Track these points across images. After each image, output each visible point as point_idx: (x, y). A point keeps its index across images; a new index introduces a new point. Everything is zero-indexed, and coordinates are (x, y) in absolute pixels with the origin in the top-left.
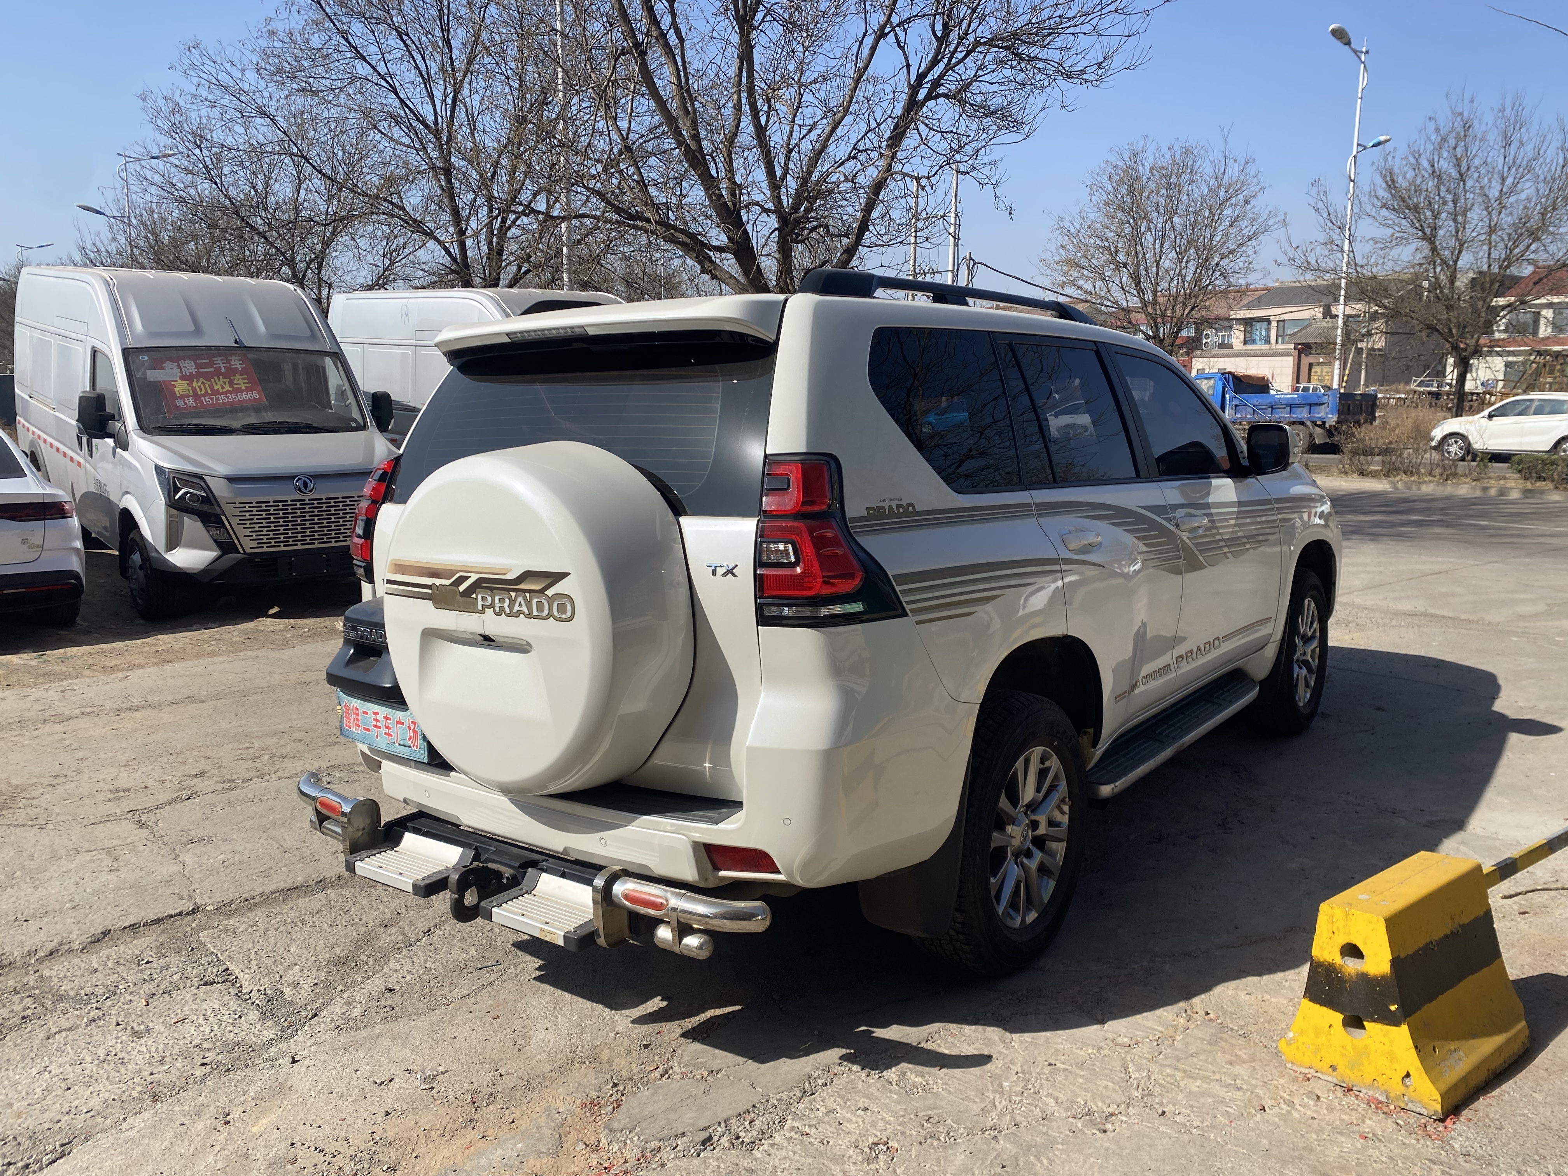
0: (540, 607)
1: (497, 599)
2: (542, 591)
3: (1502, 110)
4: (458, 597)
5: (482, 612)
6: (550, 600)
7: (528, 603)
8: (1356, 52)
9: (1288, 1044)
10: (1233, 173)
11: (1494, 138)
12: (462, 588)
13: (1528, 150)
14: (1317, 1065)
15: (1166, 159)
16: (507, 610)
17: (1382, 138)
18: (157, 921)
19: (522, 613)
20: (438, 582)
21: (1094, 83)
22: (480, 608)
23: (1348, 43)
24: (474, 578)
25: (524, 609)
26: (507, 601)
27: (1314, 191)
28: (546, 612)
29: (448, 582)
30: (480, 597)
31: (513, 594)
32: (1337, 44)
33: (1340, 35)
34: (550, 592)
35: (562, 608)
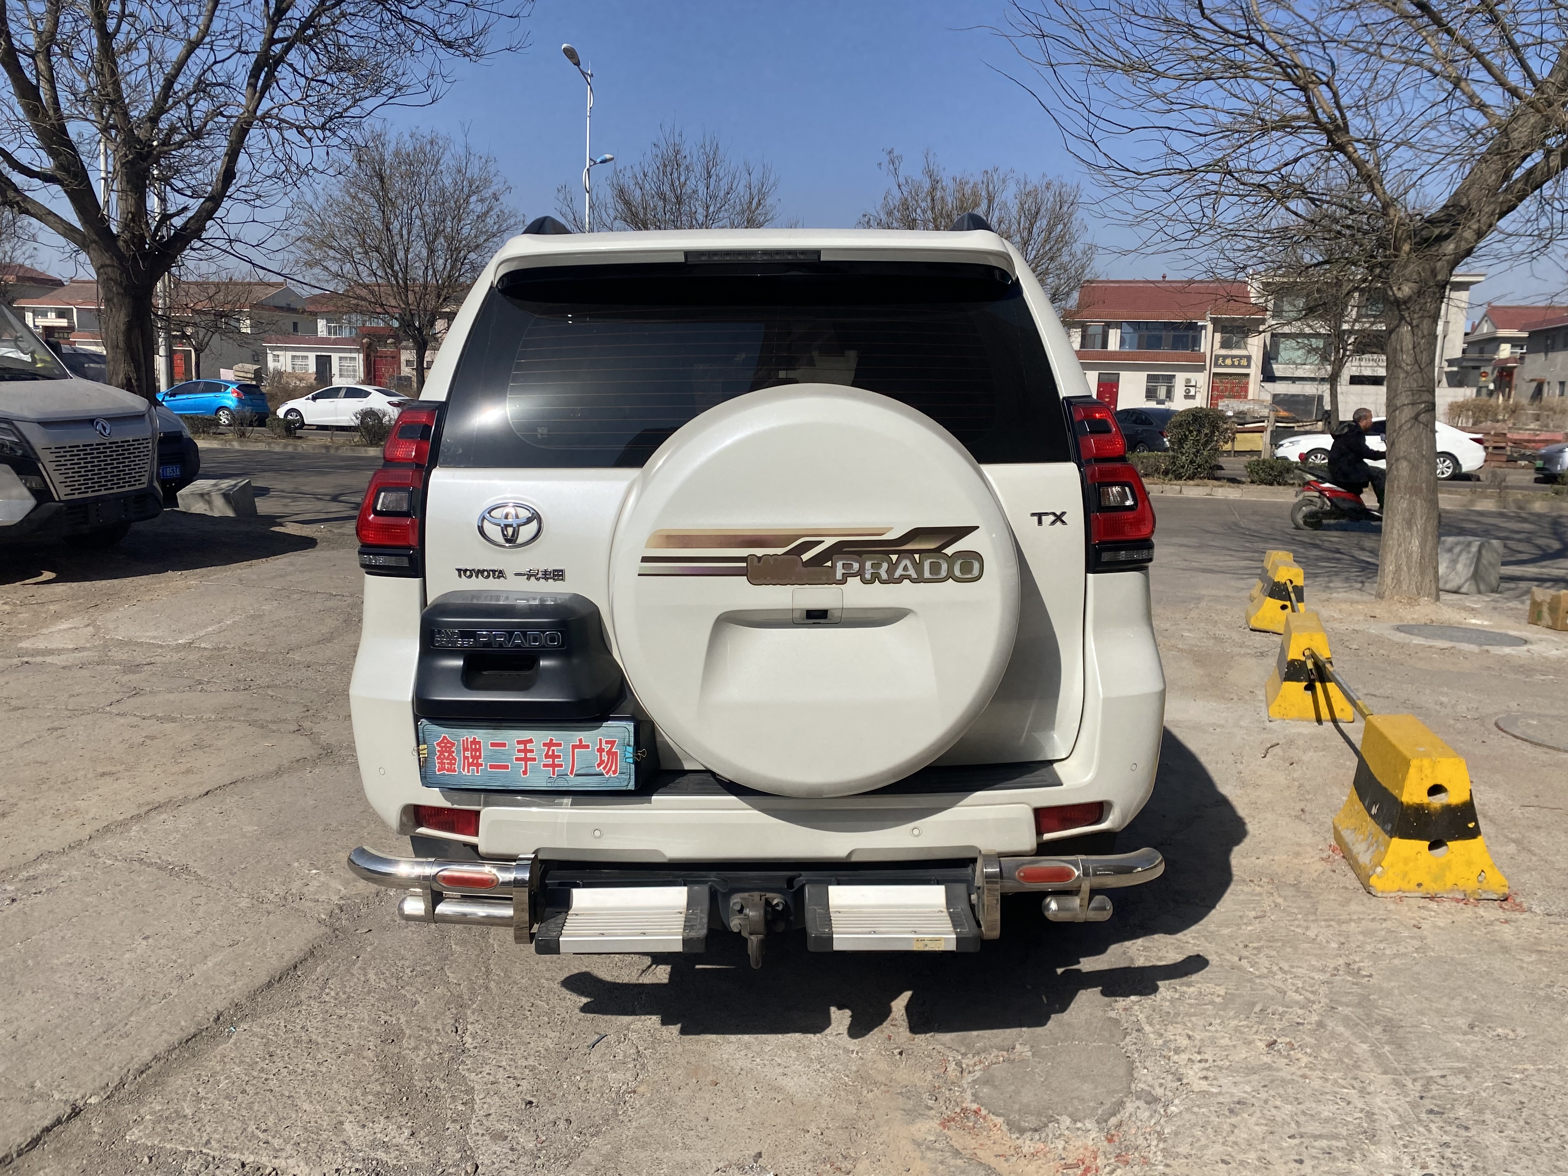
0: (935, 568)
1: (868, 564)
2: (939, 550)
3: (703, 146)
4: (800, 568)
5: (843, 581)
6: (951, 559)
7: (918, 567)
8: (583, 73)
9: (1379, 877)
10: (474, 170)
11: (698, 169)
12: (806, 557)
13: (724, 185)
14: (1405, 887)
15: (408, 146)
16: (884, 576)
17: (608, 156)
18: (35, 1142)
19: (908, 577)
20: (759, 552)
21: (473, 58)
22: (839, 576)
23: (577, 64)
24: (829, 542)
25: (912, 572)
26: (885, 566)
27: (561, 196)
28: (944, 573)
29: (780, 551)
30: (839, 565)
31: (894, 557)
32: (569, 63)
33: (570, 54)
34: (949, 551)
35: (966, 568)
